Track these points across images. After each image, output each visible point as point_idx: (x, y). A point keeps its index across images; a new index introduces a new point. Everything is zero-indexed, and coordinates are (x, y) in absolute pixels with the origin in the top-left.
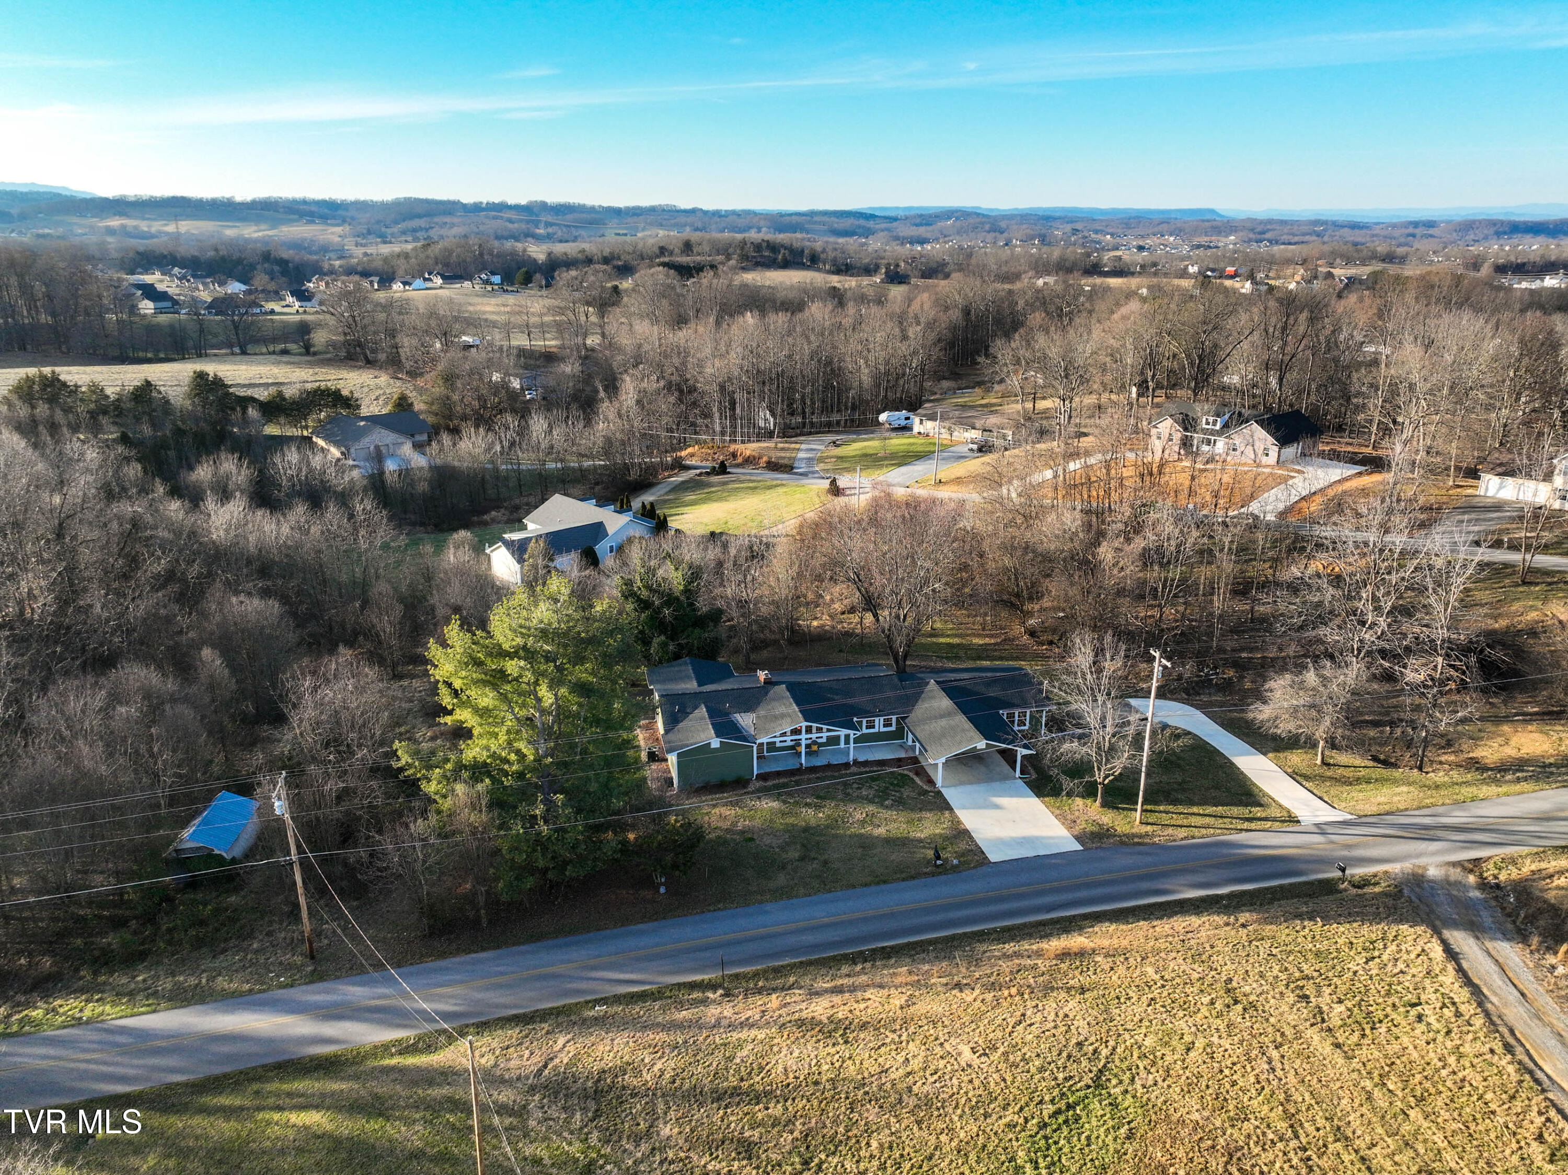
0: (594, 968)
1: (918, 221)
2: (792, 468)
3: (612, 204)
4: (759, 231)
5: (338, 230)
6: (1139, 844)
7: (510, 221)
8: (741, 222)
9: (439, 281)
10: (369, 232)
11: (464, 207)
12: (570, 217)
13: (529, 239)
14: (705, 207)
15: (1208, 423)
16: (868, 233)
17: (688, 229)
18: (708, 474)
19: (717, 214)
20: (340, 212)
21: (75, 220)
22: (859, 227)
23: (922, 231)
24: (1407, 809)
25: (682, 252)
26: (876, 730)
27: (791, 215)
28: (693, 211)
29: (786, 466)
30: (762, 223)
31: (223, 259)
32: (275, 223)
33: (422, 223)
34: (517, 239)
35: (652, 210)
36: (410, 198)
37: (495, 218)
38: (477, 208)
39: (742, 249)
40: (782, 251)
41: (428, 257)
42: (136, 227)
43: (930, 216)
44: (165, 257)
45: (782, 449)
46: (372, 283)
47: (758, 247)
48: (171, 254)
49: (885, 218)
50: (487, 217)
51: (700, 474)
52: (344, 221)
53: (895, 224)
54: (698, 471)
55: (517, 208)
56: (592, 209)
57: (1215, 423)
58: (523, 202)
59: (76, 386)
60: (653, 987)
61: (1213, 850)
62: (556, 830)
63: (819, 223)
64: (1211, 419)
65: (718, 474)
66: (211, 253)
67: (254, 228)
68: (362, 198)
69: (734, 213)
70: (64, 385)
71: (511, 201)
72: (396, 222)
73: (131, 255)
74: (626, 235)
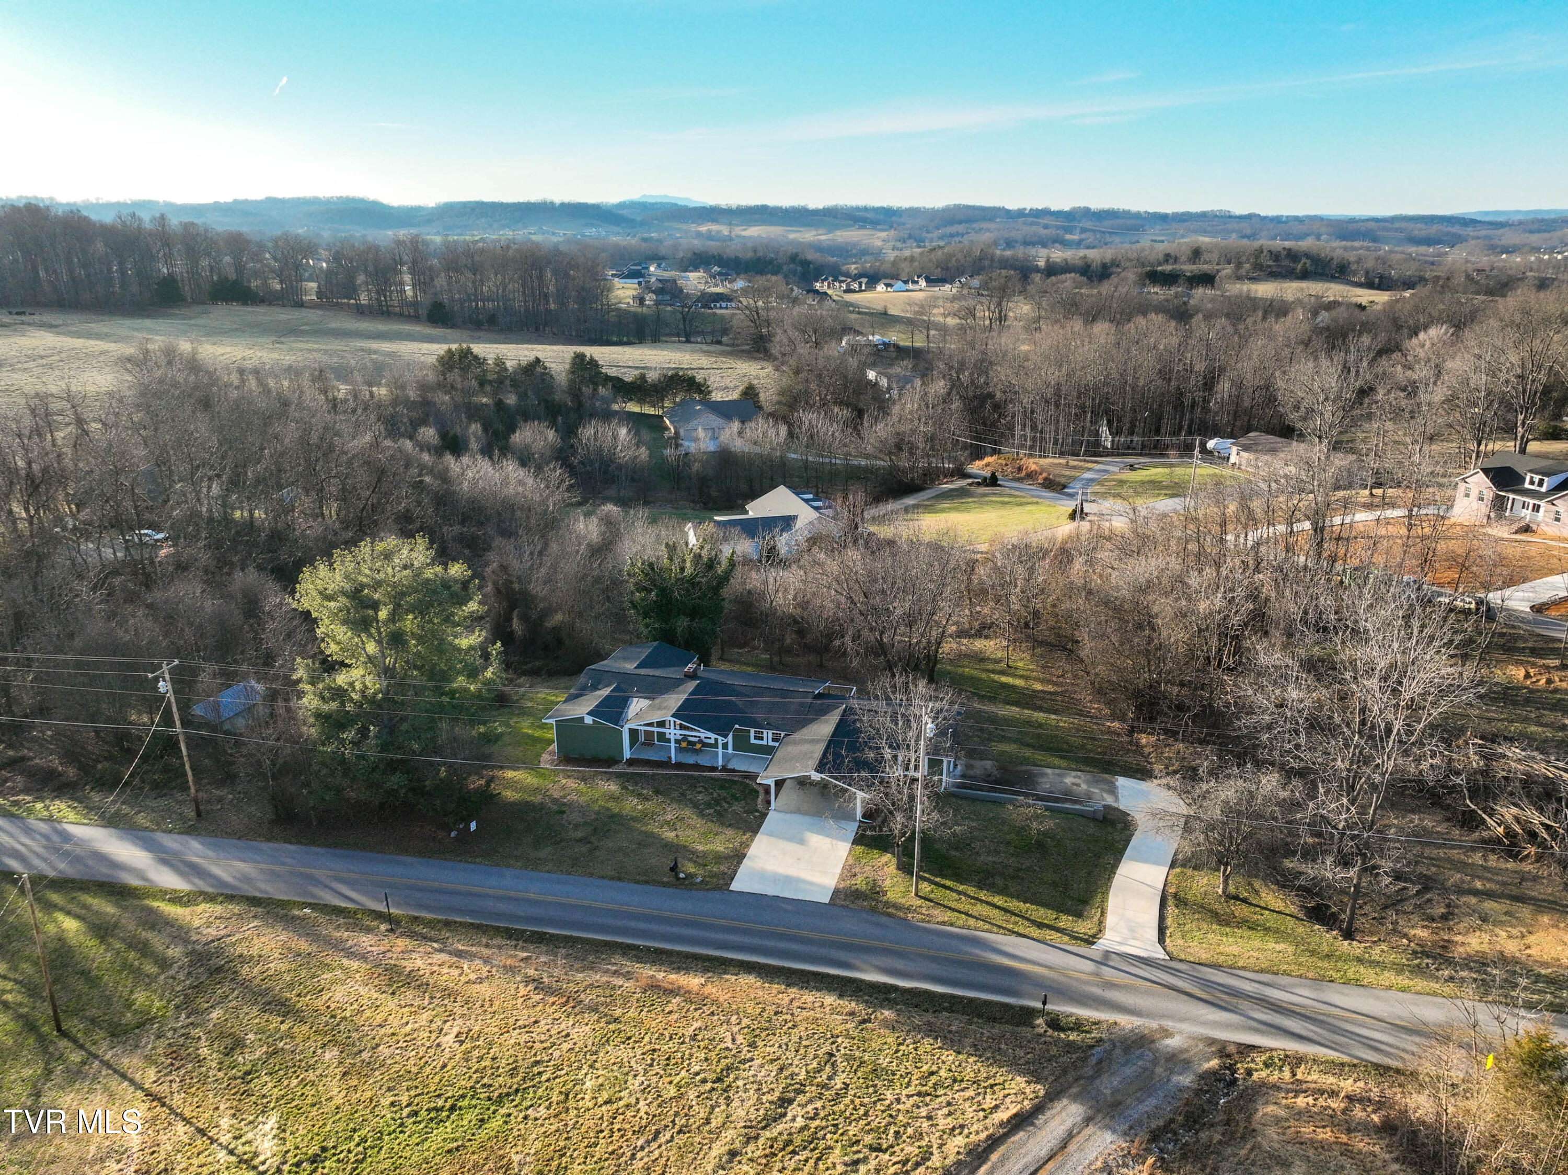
0: (342, 881)
1: (1536, 226)
2: (1065, 487)
3: (1158, 210)
4: (1318, 238)
5: (884, 235)
6: (889, 915)
7: (1046, 227)
8: (1297, 229)
9: (923, 283)
10: (910, 237)
11: (1008, 212)
12: (1107, 223)
13: (1057, 245)
14: (1263, 213)
15: (1532, 483)
16: (1455, 241)
17: (1234, 236)
18: (979, 484)
19: (1277, 220)
20: (894, 219)
21: (677, 225)
22: (1447, 234)
23: (1534, 239)
24: (1243, 968)
25: (1189, 260)
26: (764, 743)
27: (1368, 220)
28: (1250, 217)
29: (1059, 484)
30: (1323, 229)
31: (759, 259)
32: (832, 228)
33: (960, 228)
34: (1044, 246)
35: (1203, 216)
36: (959, 206)
37: (1032, 224)
38: (1021, 213)
39: (1257, 257)
40: (1304, 260)
41: (930, 261)
42: (718, 232)
43: (1554, 221)
44: (714, 257)
45: (1074, 467)
46: (860, 284)
47: (1275, 256)
48: (719, 255)
49: (1490, 223)
50: (1025, 223)
51: (970, 485)
52: (891, 227)
53: (1501, 231)
54: (970, 481)
55: (1058, 214)
56: (1138, 215)
57: (1541, 483)
58: (1067, 208)
59: (485, 359)
60: (351, 906)
61: (954, 942)
62: (357, 756)
63: (1397, 230)
64: (1537, 478)
65: (987, 485)
66: (750, 255)
67: (814, 233)
68: (916, 206)
69: (1297, 219)
70: (476, 358)
71: (1054, 207)
72: (937, 228)
73: (689, 255)
74: (1162, 241)
